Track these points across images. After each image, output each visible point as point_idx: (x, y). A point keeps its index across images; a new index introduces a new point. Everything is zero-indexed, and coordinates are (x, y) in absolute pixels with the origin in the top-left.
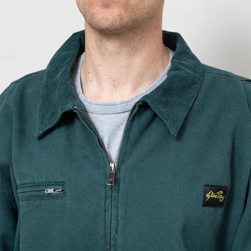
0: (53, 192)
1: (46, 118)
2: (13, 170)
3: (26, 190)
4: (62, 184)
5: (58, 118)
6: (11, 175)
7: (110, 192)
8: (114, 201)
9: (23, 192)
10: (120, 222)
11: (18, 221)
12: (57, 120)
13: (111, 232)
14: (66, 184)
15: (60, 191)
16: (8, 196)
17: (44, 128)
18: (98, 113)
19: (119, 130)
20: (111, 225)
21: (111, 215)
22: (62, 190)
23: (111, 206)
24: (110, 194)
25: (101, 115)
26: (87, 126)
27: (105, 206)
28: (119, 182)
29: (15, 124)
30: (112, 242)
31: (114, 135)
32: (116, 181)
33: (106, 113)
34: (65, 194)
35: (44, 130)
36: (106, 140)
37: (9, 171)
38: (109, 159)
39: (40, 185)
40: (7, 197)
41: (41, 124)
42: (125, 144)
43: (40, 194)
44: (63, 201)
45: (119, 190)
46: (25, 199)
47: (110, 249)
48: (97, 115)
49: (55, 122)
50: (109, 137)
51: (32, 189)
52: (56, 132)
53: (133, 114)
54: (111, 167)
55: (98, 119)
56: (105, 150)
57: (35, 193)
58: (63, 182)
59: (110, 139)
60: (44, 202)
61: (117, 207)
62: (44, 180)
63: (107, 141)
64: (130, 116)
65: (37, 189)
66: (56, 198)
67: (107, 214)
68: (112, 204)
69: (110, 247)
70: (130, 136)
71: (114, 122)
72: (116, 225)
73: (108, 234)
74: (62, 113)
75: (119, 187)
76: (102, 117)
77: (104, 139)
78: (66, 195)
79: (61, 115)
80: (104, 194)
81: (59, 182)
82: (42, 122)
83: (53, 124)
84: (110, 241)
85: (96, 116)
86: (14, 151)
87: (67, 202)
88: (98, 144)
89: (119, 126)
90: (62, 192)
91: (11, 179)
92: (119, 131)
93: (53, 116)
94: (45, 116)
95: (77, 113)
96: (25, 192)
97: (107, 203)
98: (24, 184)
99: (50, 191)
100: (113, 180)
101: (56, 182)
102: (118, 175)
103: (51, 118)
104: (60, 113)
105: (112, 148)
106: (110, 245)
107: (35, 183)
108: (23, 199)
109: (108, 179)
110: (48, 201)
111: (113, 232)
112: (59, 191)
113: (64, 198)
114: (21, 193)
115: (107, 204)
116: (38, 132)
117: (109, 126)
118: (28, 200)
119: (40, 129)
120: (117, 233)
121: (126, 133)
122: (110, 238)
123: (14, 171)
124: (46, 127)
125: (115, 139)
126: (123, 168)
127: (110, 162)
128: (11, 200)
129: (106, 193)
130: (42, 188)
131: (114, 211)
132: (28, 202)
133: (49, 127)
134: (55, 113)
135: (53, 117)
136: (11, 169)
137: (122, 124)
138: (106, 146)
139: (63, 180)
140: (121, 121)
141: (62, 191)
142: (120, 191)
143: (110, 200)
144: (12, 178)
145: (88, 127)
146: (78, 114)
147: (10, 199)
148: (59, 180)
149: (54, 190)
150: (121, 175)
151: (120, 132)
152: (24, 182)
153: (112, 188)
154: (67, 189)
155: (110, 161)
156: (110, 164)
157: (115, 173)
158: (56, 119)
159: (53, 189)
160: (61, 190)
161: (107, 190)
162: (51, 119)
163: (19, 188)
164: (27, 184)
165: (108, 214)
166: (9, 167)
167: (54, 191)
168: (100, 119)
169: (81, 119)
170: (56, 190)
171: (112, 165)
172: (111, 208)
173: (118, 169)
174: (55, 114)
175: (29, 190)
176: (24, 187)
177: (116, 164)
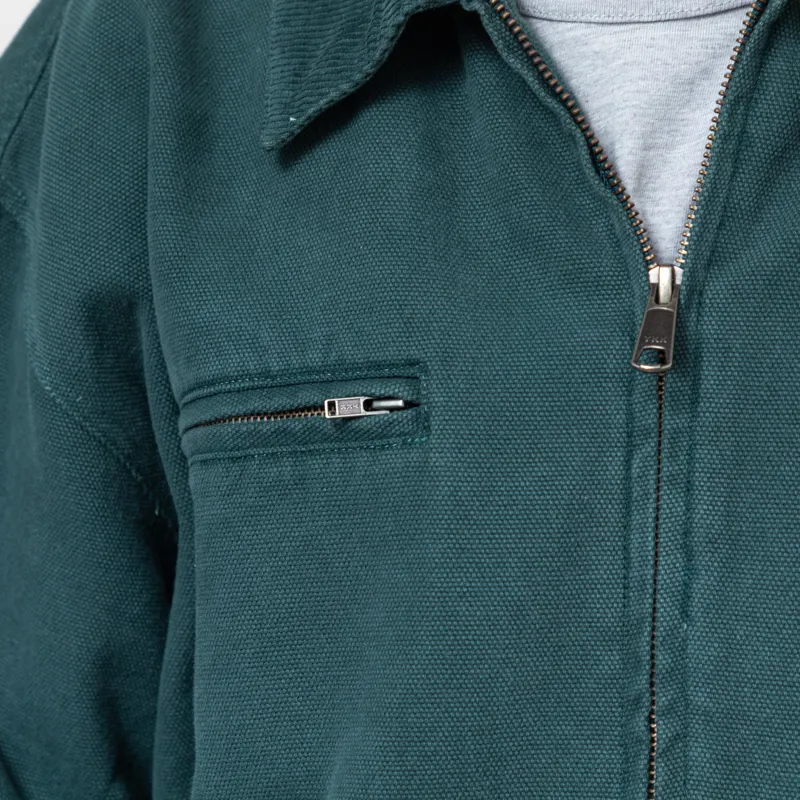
0: (363, 412)
1: (319, 53)
2: (153, 320)
3: (227, 410)
4: (408, 371)
5: (383, 44)
6: (144, 348)
7: (652, 408)
8: (673, 456)
9: (209, 423)
10: (702, 560)
11: (178, 584)
12: (377, 54)
13: (654, 609)
14: (426, 372)
15: (398, 409)
16: (128, 457)
17: (312, 99)
18: (583, 19)
19: (694, 105)
20: (655, 575)
21: (657, 527)
22: (406, 403)
23: (658, 480)
24: (652, 420)
25: (600, 28)
26: (530, 79)
27: (628, 478)
28: (698, 359)
29: (161, 91)
30: (663, 659)
31: (666, 128)
32: (684, 356)
33: (627, 19)
34: (423, 424)
35: (311, 111)
36: (627, 150)
37: (130, 330)
38: (643, 245)
39: (293, 380)
40: (122, 460)
41: (294, 82)
42: (728, 167)
43: (296, 423)
44: (414, 456)
45: (694, 402)
46: (221, 455)
47: (653, 694)
48: (581, 31)
49: (368, 68)
50: (643, 136)
51: (256, 404)
52: (374, 120)
53: (766, 17)
54: (656, 287)
55: (584, 49)
56: (626, 201)
57: (268, 425)
58: (412, 363)
59: (647, 148)
60: (315, 464)
61: (689, 488)
62: (314, 358)
63: (630, 158)
64: (751, 27)
65: (280, 401)
66: (376, 442)
67: (636, 519)
68: (659, 470)
69: (652, 684)
70: (752, 129)
71: (670, 61)
72: (680, 576)
73: (640, 621)
74: (401, 18)
75: (695, 386)
76: (606, 40)
77: (617, 146)
78: (428, 428)
79: (399, 26)
80: (621, 418)
81: (391, 365)
82: (296, 75)
83: (358, 77)
84: (653, 657)
85: (572, 34)
86: (160, 225)
87: (434, 457)
88: (590, 172)
89: (691, 82)
90: (410, 413)
91: (141, 370)
92: (694, 110)
93: (354, 37)
94: (314, 41)
95: (482, 13)
96: (217, 421)
97: (636, 463)
98: (211, 383)
99: (350, 407)
100: (667, 346)
101: (379, 366)
102: (691, 326)
103: (344, 51)
104: (389, 22)
105: (659, 194)
106: (652, 675)
107: (266, 374)
108: (210, 456)
109: (642, 340)
110: (336, 460)
111: (667, 608)
112: (392, 409)
113: (421, 443)
114: (196, 426)
115: (635, 471)
116: (276, 125)
117: (642, 83)
118: (234, 460)
119: (287, 108)
120: (685, 614)
121: (731, 115)
122: (653, 637)
123: (159, 322)
124: (321, 95)
125: (670, 147)
126: (716, 289)
127: (652, 261)
128: (140, 478)
129: (630, 416)
130: (305, 397)
131: (673, 503)
132: (236, 468)
133: (333, 95)
134: (368, 21)
135: (355, 44)
136: (142, 317)
137: (706, 72)
138: (629, 183)
139: (415, 353)
140: (701, 58)
141: (408, 405)
142: (702, 406)
143: (650, 448)
144: (148, 361)
145: (535, 86)
146: (485, 20)
147: (137, 471)
148: (391, 353)
149: (368, 405)
150: (708, 327)
151: (698, 114)
152: (212, 369)
153: (660, 389)
154: (436, 396)
155: (649, 256)
156: (651, 272)
157: (678, 313)
158: (375, 49)
159: (362, 399)
160: (400, 403)
161: (637, 397)
162: (346, 55)
163: (185, 404)
164: (228, 379)
165: (643, 517)
166: (130, 308)
167: (366, 409)
168: (596, 47)
169: (499, 45)
170: (376, 404)
171: (660, 276)
172: (658, 489)
173: (690, 293)
174: (362, 29)
175: (241, 409)
176: (211, 395)
177: (679, 271)
